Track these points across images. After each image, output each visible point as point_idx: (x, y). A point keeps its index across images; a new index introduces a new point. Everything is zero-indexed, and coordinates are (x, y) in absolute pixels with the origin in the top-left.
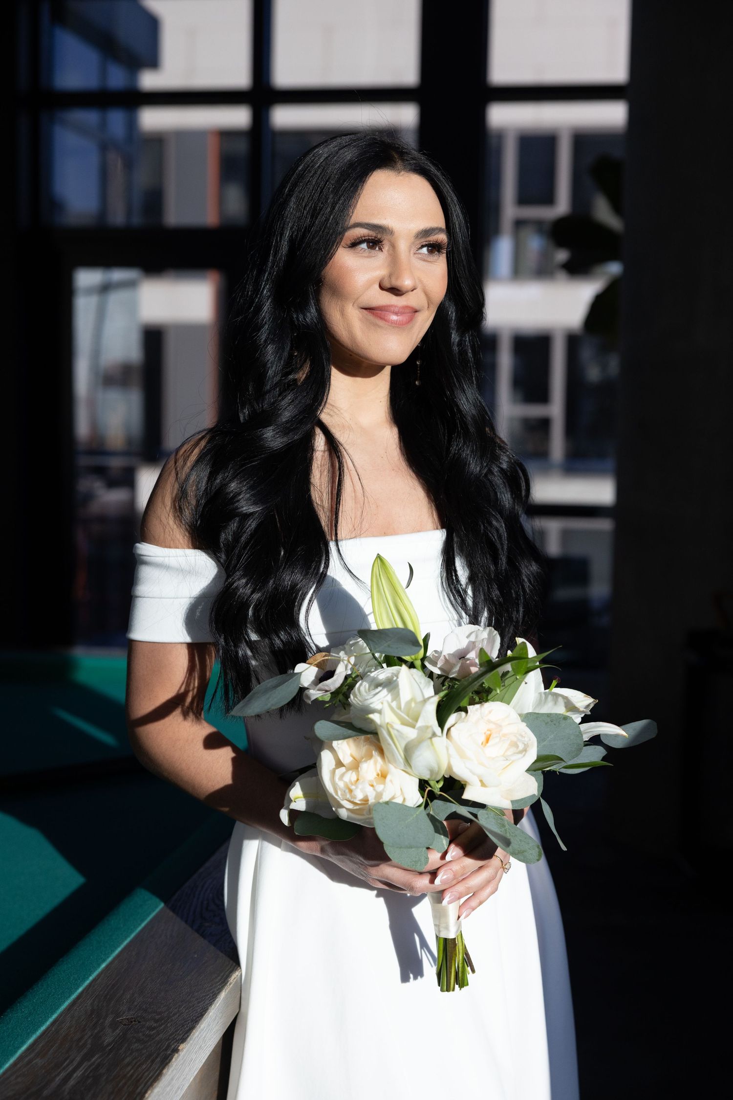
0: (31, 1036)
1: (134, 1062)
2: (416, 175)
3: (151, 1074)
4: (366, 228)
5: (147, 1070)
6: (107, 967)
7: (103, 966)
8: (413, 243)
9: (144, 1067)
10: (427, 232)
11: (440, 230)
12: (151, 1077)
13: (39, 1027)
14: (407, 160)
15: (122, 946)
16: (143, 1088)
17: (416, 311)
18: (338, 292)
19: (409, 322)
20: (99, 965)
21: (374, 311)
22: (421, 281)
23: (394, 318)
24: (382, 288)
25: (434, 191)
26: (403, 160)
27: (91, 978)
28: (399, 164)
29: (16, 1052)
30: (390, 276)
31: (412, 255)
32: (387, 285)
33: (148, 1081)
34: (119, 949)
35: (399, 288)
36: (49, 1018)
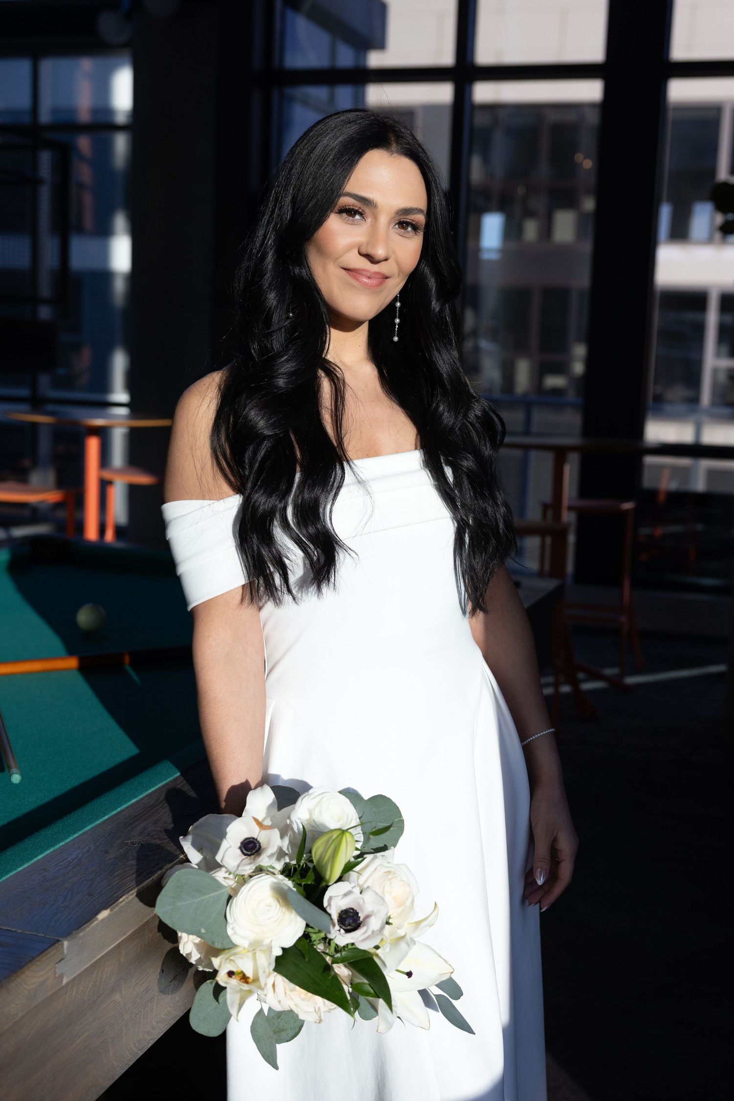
0: (50, 849)
1: (123, 874)
2: (407, 159)
3: (132, 884)
4: (354, 198)
5: (131, 881)
6: (136, 802)
7: (134, 801)
8: (393, 218)
9: (129, 878)
10: (407, 211)
11: (420, 211)
12: (131, 886)
13: (59, 842)
14: (401, 144)
15: (157, 787)
16: (120, 894)
17: (387, 278)
18: (322, 252)
19: (378, 285)
20: (130, 800)
21: (352, 273)
22: (394, 252)
23: (365, 280)
24: (360, 254)
25: (421, 175)
26: (397, 143)
27: (119, 809)
28: (394, 146)
29: (32, 859)
30: (368, 244)
31: (391, 228)
32: (364, 251)
33: (125, 890)
34: (153, 789)
35: (373, 256)
36: (70, 836)
